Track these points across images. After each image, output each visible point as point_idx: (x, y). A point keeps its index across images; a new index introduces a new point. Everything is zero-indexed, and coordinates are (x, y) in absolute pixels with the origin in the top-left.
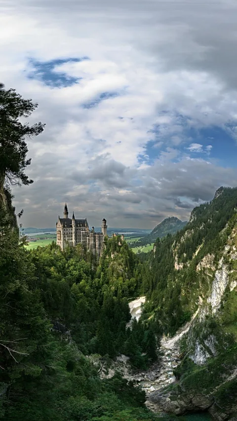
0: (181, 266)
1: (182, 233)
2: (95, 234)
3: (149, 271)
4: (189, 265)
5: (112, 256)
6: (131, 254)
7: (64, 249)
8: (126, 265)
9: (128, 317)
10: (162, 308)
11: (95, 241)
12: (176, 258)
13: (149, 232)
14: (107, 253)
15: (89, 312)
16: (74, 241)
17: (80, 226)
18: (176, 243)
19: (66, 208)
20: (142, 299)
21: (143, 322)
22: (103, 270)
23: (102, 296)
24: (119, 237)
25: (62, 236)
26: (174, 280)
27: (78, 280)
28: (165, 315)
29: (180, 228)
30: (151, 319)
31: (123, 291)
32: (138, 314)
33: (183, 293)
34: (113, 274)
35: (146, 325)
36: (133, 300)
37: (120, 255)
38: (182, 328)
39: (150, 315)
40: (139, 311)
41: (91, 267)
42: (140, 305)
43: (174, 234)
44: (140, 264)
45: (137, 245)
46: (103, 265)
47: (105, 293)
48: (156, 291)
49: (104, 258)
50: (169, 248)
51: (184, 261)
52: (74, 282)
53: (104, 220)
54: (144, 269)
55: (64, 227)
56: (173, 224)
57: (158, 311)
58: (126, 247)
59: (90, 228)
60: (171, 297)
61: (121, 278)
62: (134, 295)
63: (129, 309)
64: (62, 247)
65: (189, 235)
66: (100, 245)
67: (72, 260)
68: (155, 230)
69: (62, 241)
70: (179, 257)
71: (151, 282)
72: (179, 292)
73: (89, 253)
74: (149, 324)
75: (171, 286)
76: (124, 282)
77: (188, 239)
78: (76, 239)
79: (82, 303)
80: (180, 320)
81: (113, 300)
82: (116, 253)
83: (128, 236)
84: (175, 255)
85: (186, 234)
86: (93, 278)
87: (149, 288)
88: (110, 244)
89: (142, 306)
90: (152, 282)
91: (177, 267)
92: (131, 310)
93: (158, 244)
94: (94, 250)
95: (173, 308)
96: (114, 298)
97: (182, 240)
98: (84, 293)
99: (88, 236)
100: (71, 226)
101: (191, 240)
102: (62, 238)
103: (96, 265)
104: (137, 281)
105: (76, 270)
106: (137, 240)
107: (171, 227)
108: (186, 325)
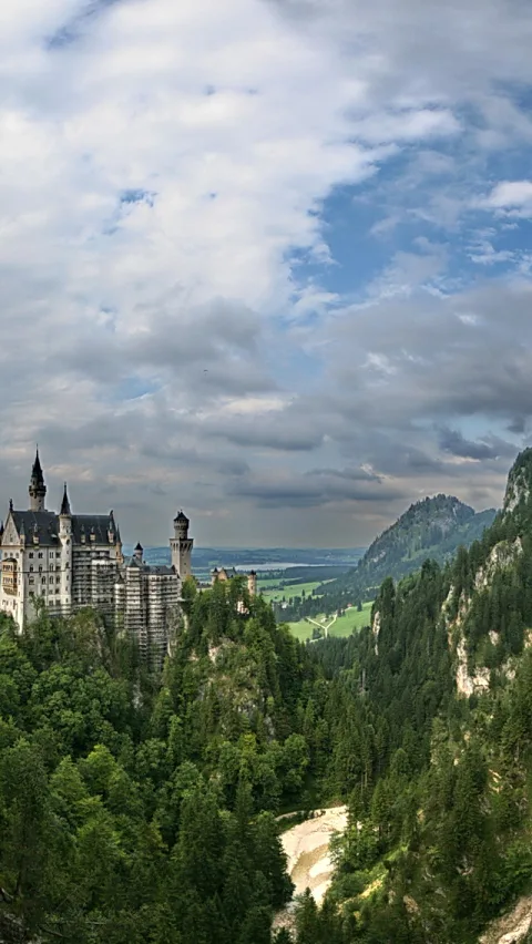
0: (483, 682)
1: (476, 557)
2: (147, 569)
3: (358, 705)
4: (511, 675)
5: (213, 654)
6: (284, 644)
7: (26, 627)
8: (268, 686)
9: (283, 889)
10: (413, 848)
11: (145, 597)
12: (461, 653)
13: (354, 561)
14: (194, 641)
15: (120, 868)
16: (64, 597)
17: (89, 542)
18: (458, 593)
19: (37, 470)
20: (336, 818)
21: (341, 908)
22: (177, 705)
23: (175, 810)
24: (238, 581)
25: (20, 577)
26: (458, 738)
27: (80, 746)
28: (427, 875)
29: (471, 536)
30: (374, 895)
31: (258, 789)
32: (321, 877)
33: (496, 783)
34: (216, 722)
35: (353, 919)
36: (299, 820)
37: (244, 649)
38: (503, 924)
39: (369, 881)
40: (325, 866)
41: (130, 698)
42: (327, 840)
43: (446, 559)
44: (320, 681)
45: (306, 609)
46: (177, 687)
47: (186, 794)
48: (386, 784)
49: (182, 661)
50: (432, 615)
51: (494, 662)
52: (62, 752)
53: (181, 518)
54: (339, 700)
55: (28, 543)
56: (444, 526)
57: (401, 862)
58: (267, 620)
59: (128, 549)
60: (449, 806)
61: (249, 737)
62: (299, 802)
63: (281, 861)
64: (19, 620)
65: (507, 563)
66: (165, 612)
67: (56, 667)
68: (372, 552)
69: (19, 599)
70: (471, 649)
71: (365, 748)
72: (480, 781)
73: (124, 646)
74: (366, 915)
75: (447, 761)
76: (260, 751)
77: (502, 578)
78: (73, 591)
79: (94, 834)
80: (492, 889)
81: (218, 824)
82: (227, 644)
83: (271, 575)
84: (457, 640)
85: (494, 557)
86: (138, 738)
87: (360, 773)
88: (204, 609)
89: (335, 844)
90: (372, 747)
91: (465, 686)
92: (291, 863)
93: (387, 603)
94: (140, 632)
95: (458, 846)
96: (224, 813)
97: (482, 581)
98: (105, 795)
99: (121, 581)
100: (56, 543)
101: (516, 582)
102: (20, 588)
103: (150, 689)
104: (312, 747)
105: (72, 707)
106: (308, 590)
107: (437, 537)
108: (518, 910)
